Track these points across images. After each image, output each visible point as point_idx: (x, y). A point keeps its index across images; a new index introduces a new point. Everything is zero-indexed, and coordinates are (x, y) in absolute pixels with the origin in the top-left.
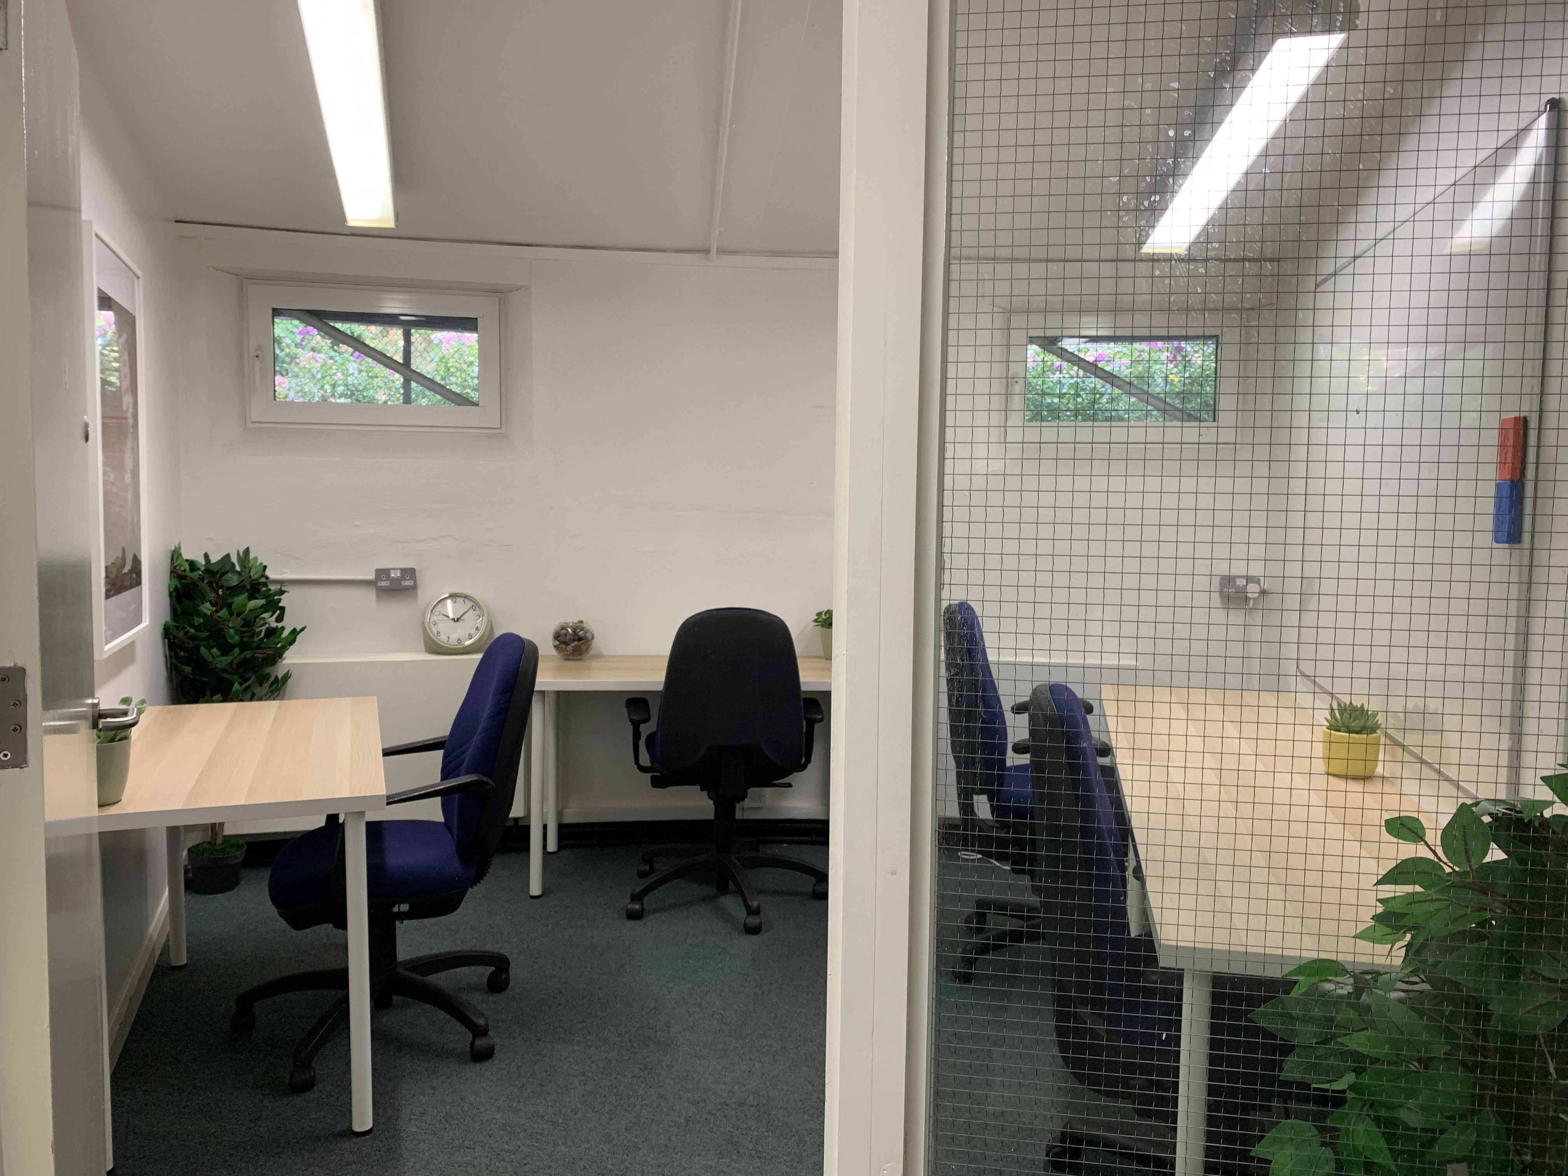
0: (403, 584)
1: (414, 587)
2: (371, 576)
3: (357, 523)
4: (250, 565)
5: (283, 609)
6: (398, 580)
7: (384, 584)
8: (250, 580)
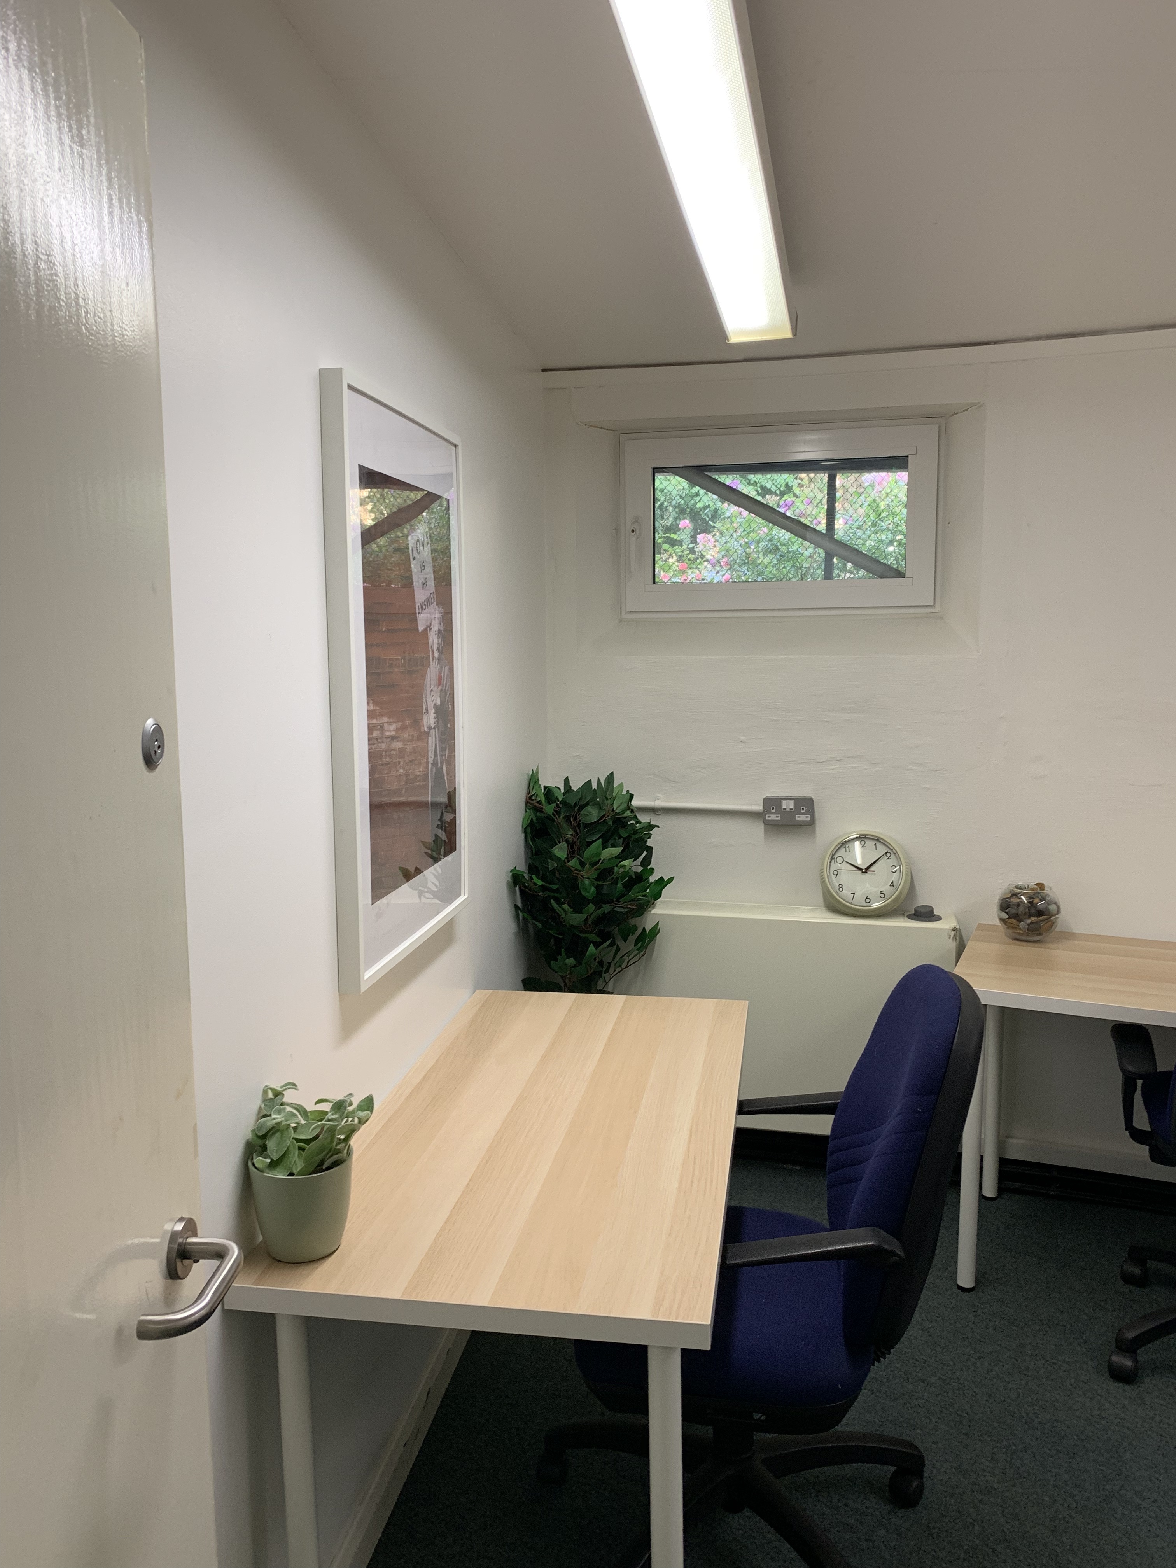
0: (797, 819)
1: (812, 823)
2: (759, 808)
3: (743, 738)
4: (614, 794)
5: (650, 849)
6: (792, 813)
7: (773, 817)
8: (613, 814)
